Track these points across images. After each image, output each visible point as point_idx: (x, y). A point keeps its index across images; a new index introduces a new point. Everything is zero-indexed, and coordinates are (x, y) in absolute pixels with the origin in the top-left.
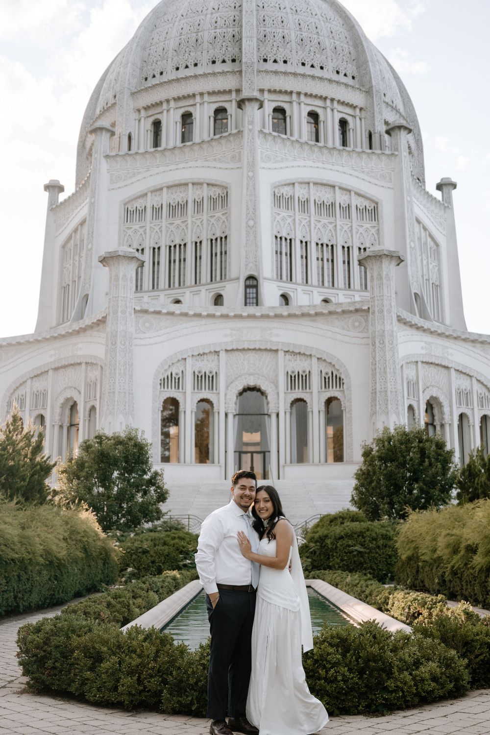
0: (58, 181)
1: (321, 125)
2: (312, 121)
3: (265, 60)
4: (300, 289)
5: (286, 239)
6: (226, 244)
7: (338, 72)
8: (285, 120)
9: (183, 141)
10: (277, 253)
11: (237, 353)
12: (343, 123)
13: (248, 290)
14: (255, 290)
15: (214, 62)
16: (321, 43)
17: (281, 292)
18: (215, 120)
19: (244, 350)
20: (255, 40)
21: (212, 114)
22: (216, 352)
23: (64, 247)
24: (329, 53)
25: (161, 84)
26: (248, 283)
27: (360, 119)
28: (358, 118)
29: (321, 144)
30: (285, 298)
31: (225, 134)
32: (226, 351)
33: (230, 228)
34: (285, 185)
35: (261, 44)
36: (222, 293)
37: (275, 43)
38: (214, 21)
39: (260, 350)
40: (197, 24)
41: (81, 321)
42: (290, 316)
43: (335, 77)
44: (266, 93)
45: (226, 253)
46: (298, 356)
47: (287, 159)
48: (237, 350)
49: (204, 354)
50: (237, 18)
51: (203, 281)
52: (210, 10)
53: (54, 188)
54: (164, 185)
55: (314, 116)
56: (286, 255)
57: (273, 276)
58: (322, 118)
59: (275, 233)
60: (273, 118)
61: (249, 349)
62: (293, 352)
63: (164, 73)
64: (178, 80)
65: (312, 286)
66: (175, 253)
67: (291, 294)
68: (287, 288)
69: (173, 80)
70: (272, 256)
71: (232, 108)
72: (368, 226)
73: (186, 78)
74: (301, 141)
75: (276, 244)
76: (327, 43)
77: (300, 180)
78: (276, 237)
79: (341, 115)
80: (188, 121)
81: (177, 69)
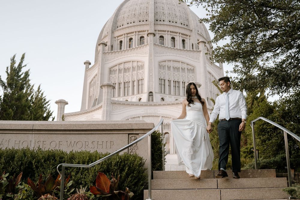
0: (89, 61)
1: (176, 42)
2: (173, 40)
3: (157, 20)
4: (168, 96)
5: (163, 80)
6: (143, 81)
7: (182, 24)
8: (164, 40)
9: (130, 47)
10: (160, 84)
11: (146, 117)
12: (183, 41)
13: (150, 97)
14: (152, 96)
15: (140, 21)
16: (176, 14)
17: (161, 97)
18: (140, 40)
19: (148, 116)
20: (153, 14)
21: (139, 38)
22: (139, 117)
23: (90, 83)
24: (179, 18)
25: (123, 29)
26: (150, 94)
27: (189, 39)
28: (188, 39)
29: (176, 48)
30: (163, 99)
31: (143, 45)
32: (142, 116)
33: (144, 76)
34: (163, 61)
35: (156, 15)
36: (141, 98)
37: (160, 15)
38: (140, 8)
39: (154, 116)
40: (135, 8)
41: (94, 107)
42: (164, 105)
43: (180, 25)
44: (157, 31)
45: (143, 84)
46: (166, 118)
47: (163, 53)
48: (146, 116)
49: (135, 117)
50: (148, 7)
51: (135, 94)
52: (139, 4)
53: (88, 63)
54: (123, 62)
55: (173, 38)
56: (163, 85)
57: (158, 92)
58: (176, 39)
59: (159, 77)
60: (160, 40)
61: (150, 116)
62: (165, 117)
63: (124, 25)
64: (128, 27)
65: (172, 95)
66: (126, 84)
67: (165, 98)
68: (163, 96)
69: (126, 27)
70: (158, 85)
71: (145, 36)
72: (191, 75)
73: (131, 27)
74: (168, 47)
75: (160, 81)
76: (178, 14)
77: (168, 60)
78: (160, 79)
79: (183, 38)
80: (131, 41)
81: (128, 24)
